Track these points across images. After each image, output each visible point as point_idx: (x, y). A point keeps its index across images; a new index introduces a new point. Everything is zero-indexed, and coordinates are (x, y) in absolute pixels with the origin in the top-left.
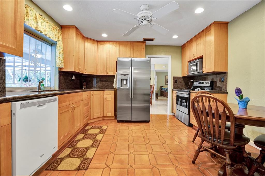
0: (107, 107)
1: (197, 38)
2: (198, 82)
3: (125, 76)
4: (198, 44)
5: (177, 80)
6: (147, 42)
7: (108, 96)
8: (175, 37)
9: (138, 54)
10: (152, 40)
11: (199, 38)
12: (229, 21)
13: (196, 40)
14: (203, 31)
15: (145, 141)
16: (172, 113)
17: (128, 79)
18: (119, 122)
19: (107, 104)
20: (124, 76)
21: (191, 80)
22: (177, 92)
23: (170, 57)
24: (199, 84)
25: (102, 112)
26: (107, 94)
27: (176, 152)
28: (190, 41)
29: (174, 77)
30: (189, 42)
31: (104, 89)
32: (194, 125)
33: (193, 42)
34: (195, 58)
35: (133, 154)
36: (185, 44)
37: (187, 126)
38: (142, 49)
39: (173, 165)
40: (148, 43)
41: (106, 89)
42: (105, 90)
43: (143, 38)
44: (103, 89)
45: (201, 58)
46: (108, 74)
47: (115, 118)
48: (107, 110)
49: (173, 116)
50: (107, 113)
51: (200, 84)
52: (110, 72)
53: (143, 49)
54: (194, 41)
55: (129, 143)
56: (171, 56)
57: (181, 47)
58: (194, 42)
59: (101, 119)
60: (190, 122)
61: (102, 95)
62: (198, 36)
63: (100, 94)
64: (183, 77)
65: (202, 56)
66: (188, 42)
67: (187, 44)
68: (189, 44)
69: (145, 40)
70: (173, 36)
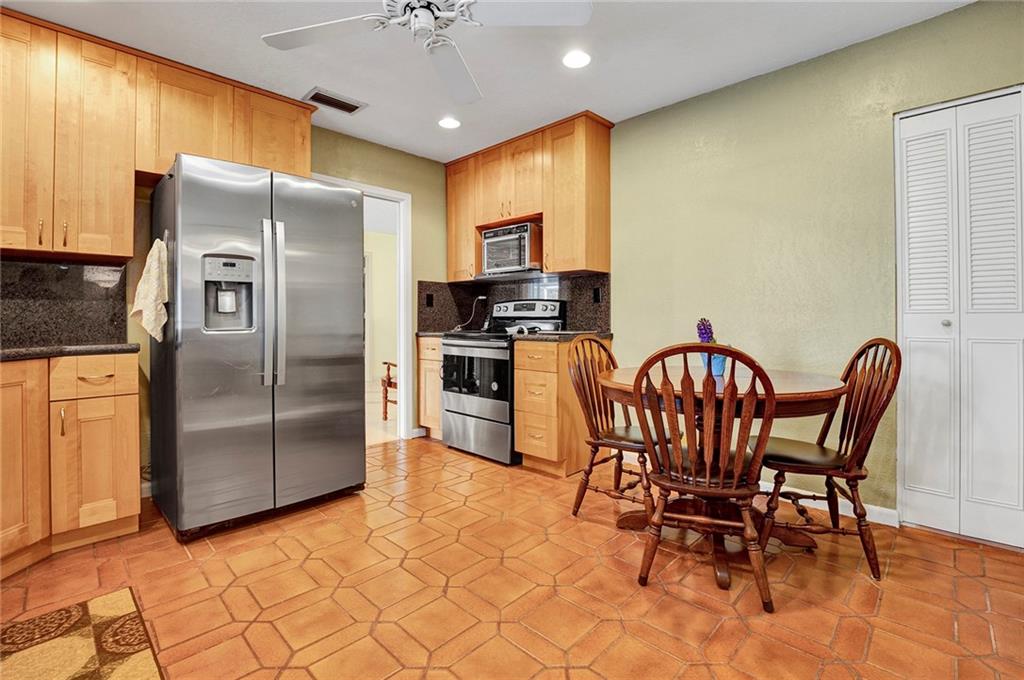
0: (80, 469)
1: (518, 150)
2: (511, 305)
3: (233, 265)
4: (521, 170)
5: (432, 295)
6: (323, 109)
7: (86, 390)
8: (449, 123)
9: (275, 160)
10: (350, 108)
11: (526, 151)
12: (614, 122)
13: (513, 155)
14: (542, 130)
15: (427, 586)
16: (417, 430)
17: (249, 286)
18: (188, 538)
19: (80, 447)
20: (225, 265)
21: (480, 298)
22: (446, 341)
23: (406, 199)
24: (515, 310)
25: (37, 512)
26: (82, 379)
27: (569, 571)
28: (489, 156)
29: (420, 283)
30: (480, 157)
31: (55, 348)
32: (530, 457)
33: (499, 158)
34: (509, 218)
35: (440, 672)
36: (466, 159)
37: (505, 468)
38: (299, 140)
39: (606, 623)
40: (326, 115)
41: (69, 348)
42: (62, 354)
43: (316, 88)
44: (38, 349)
45: (537, 219)
46: (69, 249)
47: (140, 527)
48: (80, 485)
49: (423, 441)
50: (80, 504)
51: (520, 310)
52: (83, 236)
53: (304, 138)
54: (503, 155)
55: (364, 628)
56: (410, 196)
57: (443, 167)
58: (504, 160)
59: (25, 560)
60: (516, 450)
61: (32, 391)
62: (524, 144)
63: (20, 384)
64: (451, 285)
65: (542, 214)
66: (476, 155)
67: (472, 161)
68: (483, 164)
69: (319, 98)
70: (441, 119)
